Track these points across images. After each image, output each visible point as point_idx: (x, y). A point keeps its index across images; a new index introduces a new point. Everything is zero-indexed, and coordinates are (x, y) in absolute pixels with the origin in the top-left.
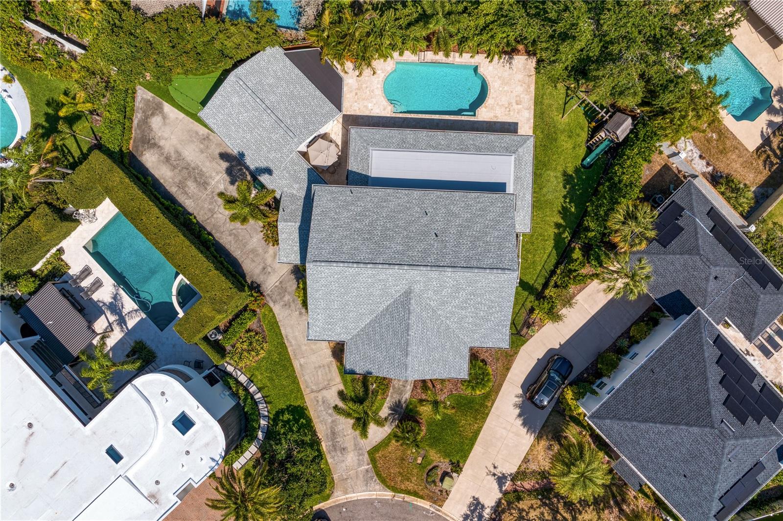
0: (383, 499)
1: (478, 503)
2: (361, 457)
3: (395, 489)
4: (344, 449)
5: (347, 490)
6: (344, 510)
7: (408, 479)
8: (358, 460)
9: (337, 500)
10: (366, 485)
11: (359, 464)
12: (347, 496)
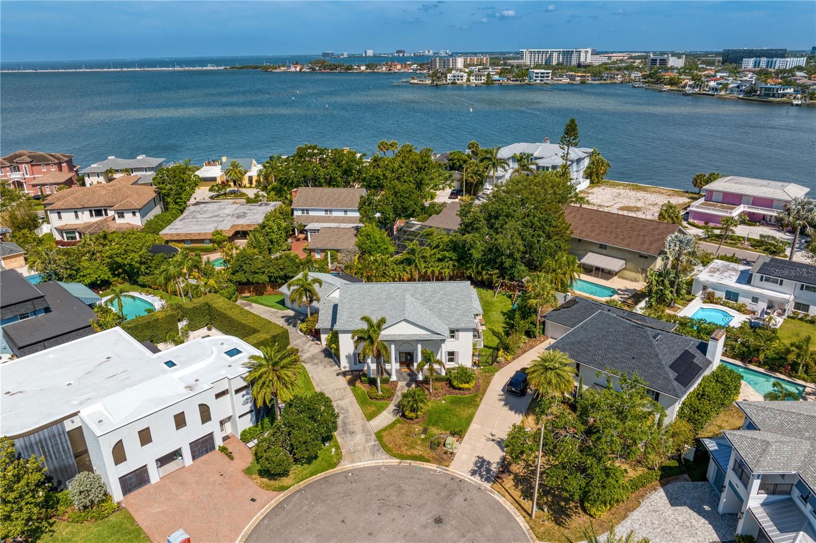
0: (389, 465)
1: (484, 461)
2: (368, 437)
3: (402, 457)
4: (353, 433)
5: (353, 460)
6: (350, 474)
7: (413, 448)
8: (366, 439)
9: (343, 468)
10: (373, 455)
11: (367, 441)
12: (354, 465)
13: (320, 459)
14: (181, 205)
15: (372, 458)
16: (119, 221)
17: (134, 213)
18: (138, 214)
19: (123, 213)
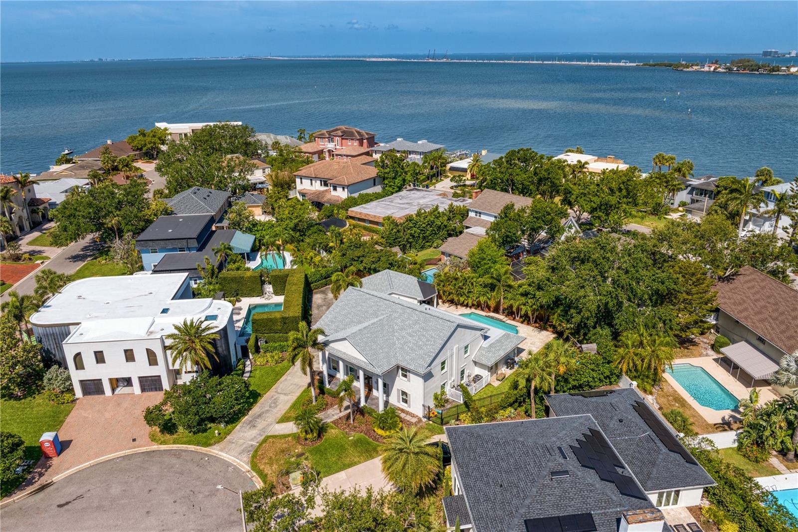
0: (238, 468)
2: (258, 436)
3: (254, 466)
4: (254, 426)
5: (224, 449)
6: (206, 459)
7: (271, 464)
8: (255, 437)
9: (210, 451)
10: (240, 454)
11: (252, 440)
12: (220, 453)
13: (205, 434)
14: (394, 188)
15: (236, 455)
16: (333, 193)
17: (344, 189)
18: (346, 190)
19: (336, 187)
